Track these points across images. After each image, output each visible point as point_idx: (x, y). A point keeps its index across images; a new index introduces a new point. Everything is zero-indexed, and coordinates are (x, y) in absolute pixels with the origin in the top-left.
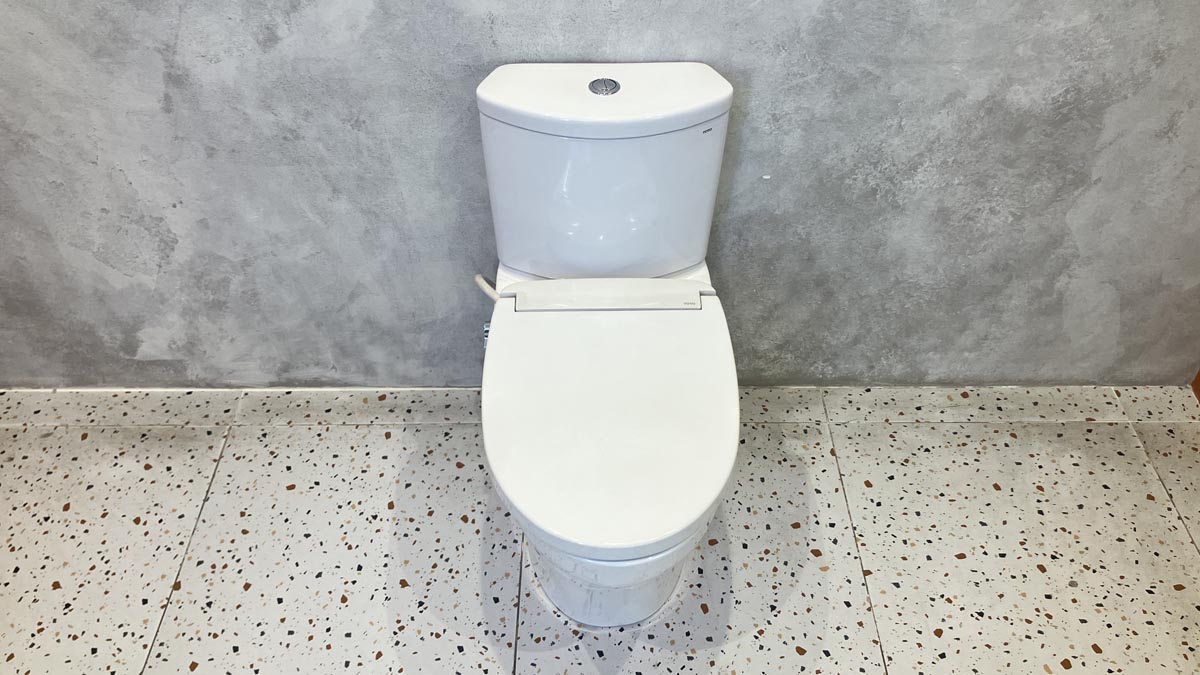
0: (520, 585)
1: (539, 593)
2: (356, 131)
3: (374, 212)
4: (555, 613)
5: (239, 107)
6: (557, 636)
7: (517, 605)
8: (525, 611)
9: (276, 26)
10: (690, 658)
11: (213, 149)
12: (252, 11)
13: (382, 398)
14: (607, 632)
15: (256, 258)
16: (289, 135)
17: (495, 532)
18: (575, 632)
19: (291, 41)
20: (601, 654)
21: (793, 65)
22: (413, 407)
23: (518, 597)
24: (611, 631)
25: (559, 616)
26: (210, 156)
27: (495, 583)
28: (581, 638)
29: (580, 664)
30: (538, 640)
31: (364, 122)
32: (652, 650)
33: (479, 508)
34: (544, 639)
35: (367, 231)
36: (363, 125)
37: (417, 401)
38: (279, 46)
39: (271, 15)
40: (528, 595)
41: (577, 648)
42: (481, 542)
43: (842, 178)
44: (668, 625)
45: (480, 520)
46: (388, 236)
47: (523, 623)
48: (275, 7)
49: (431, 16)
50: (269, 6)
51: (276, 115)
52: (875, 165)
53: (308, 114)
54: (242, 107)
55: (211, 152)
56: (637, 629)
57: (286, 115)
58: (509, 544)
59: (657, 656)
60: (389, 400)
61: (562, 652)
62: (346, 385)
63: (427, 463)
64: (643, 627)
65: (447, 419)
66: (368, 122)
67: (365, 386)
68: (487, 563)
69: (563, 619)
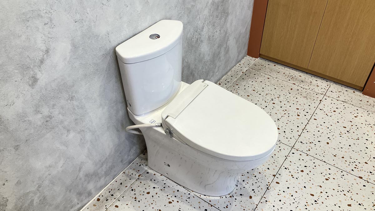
0: (205, 201)
1: (211, 198)
2: (72, 102)
3: (83, 130)
4: (221, 198)
5: (26, 119)
6: (229, 202)
7: (212, 206)
8: (215, 205)
9: (36, 74)
10: (255, 176)
11: (17, 146)
12: (25, 73)
13: (98, 200)
14: (235, 189)
15: (43, 182)
16: (48, 119)
17: (182, 197)
18: (231, 197)
19: (43, 78)
20: (241, 195)
21: (179, 11)
22: (111, 193)
23: (209, 204)
24: (236, 188)
25: (223, 198)
26: (17, 149)
27: (200, 207)
28: (233, 196)
29: (241, 201)
30: (227, 207)
31: (74, 96)
32: (247, 183)
33: (169, 197)
34: (227, 205)
35: (81, 139)
36: (74, 98)
37: (110, 190)
38: (38, 83)
39: (33, 71)
40: (210, 201)
41: (236, 199)
42: (182, 203)
43: (191, 39)
44: (242, 175)
45: (174, 198)
46: (88, 136)
47: (219, 208)
48: (34, 66)
49: (90, 41)
50: (32, 67)
51: (42, 114)
52: (197, 31)
53: (54, 105)
54: (28, 118)
55: (17, 148)
56: (239, 183)
57: (46, 111)
58: (189, 196)
59: (250, 183)
60: (101, 198)
61: (234, 203)
62: (83, 207)
63: (139, 201)
64: (240, 180)
65: (126, 187)
66: (75, 95)
67: (89, 201)
68: (191, 205)
69: (224, 197)
